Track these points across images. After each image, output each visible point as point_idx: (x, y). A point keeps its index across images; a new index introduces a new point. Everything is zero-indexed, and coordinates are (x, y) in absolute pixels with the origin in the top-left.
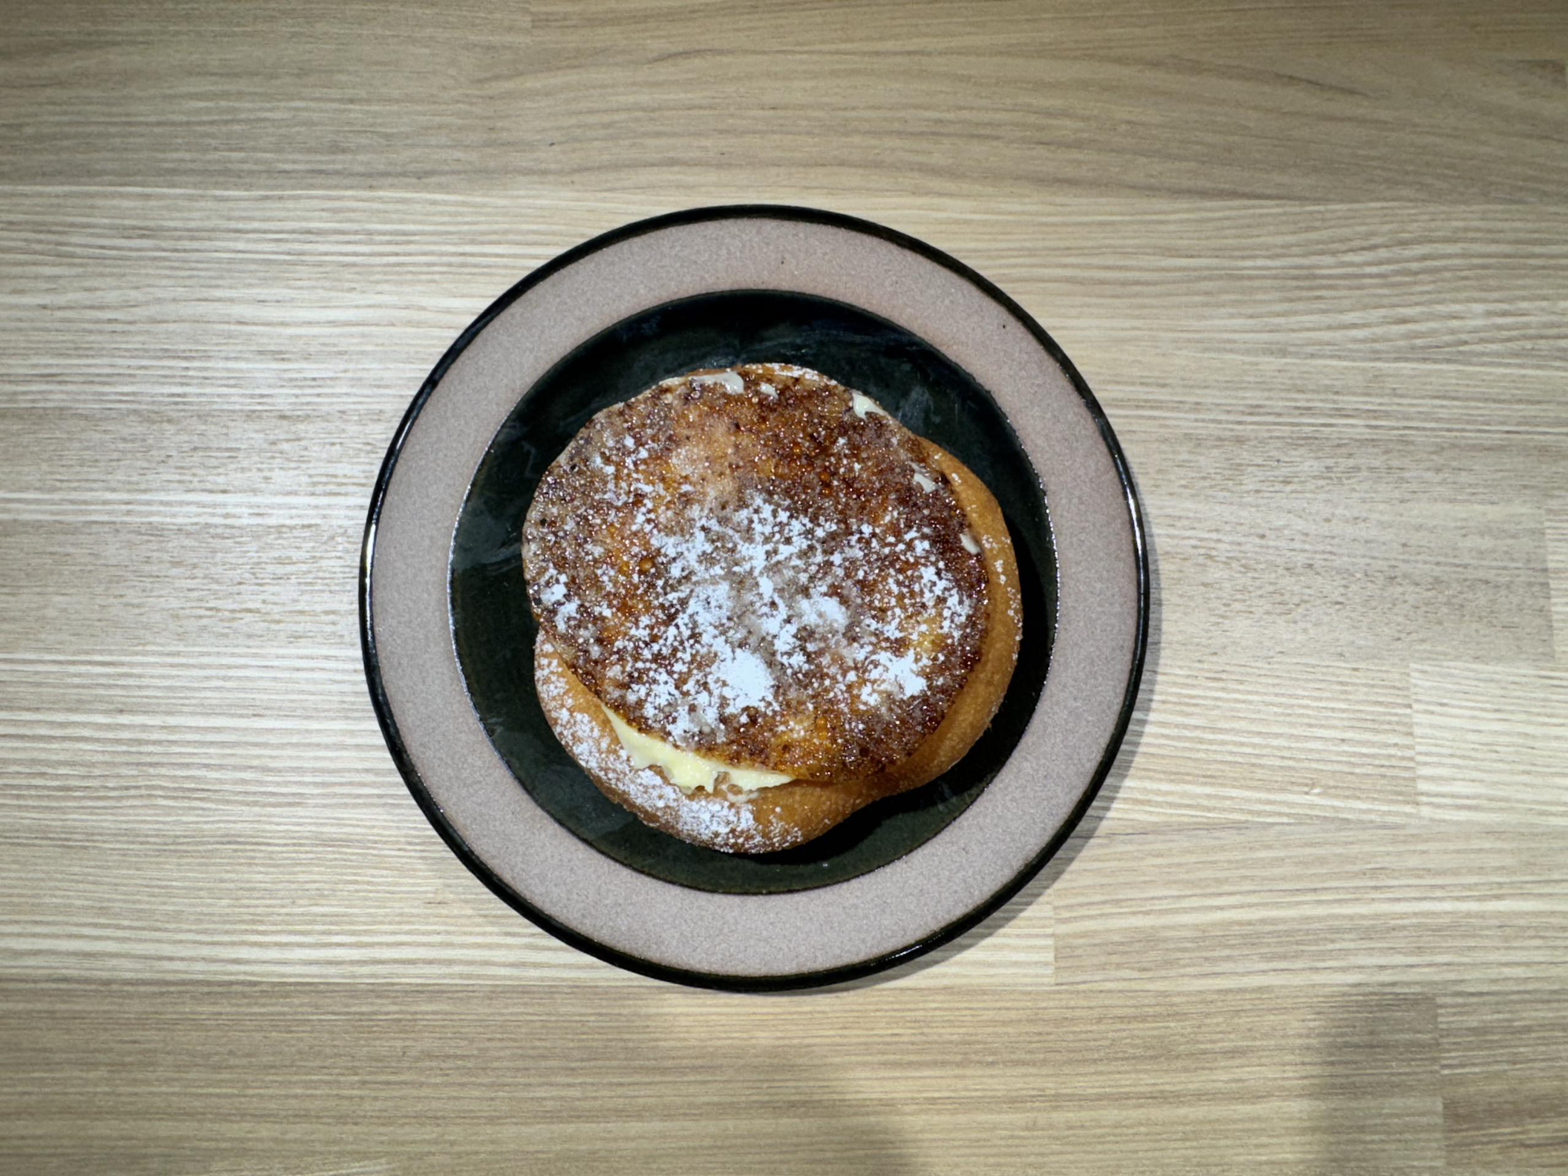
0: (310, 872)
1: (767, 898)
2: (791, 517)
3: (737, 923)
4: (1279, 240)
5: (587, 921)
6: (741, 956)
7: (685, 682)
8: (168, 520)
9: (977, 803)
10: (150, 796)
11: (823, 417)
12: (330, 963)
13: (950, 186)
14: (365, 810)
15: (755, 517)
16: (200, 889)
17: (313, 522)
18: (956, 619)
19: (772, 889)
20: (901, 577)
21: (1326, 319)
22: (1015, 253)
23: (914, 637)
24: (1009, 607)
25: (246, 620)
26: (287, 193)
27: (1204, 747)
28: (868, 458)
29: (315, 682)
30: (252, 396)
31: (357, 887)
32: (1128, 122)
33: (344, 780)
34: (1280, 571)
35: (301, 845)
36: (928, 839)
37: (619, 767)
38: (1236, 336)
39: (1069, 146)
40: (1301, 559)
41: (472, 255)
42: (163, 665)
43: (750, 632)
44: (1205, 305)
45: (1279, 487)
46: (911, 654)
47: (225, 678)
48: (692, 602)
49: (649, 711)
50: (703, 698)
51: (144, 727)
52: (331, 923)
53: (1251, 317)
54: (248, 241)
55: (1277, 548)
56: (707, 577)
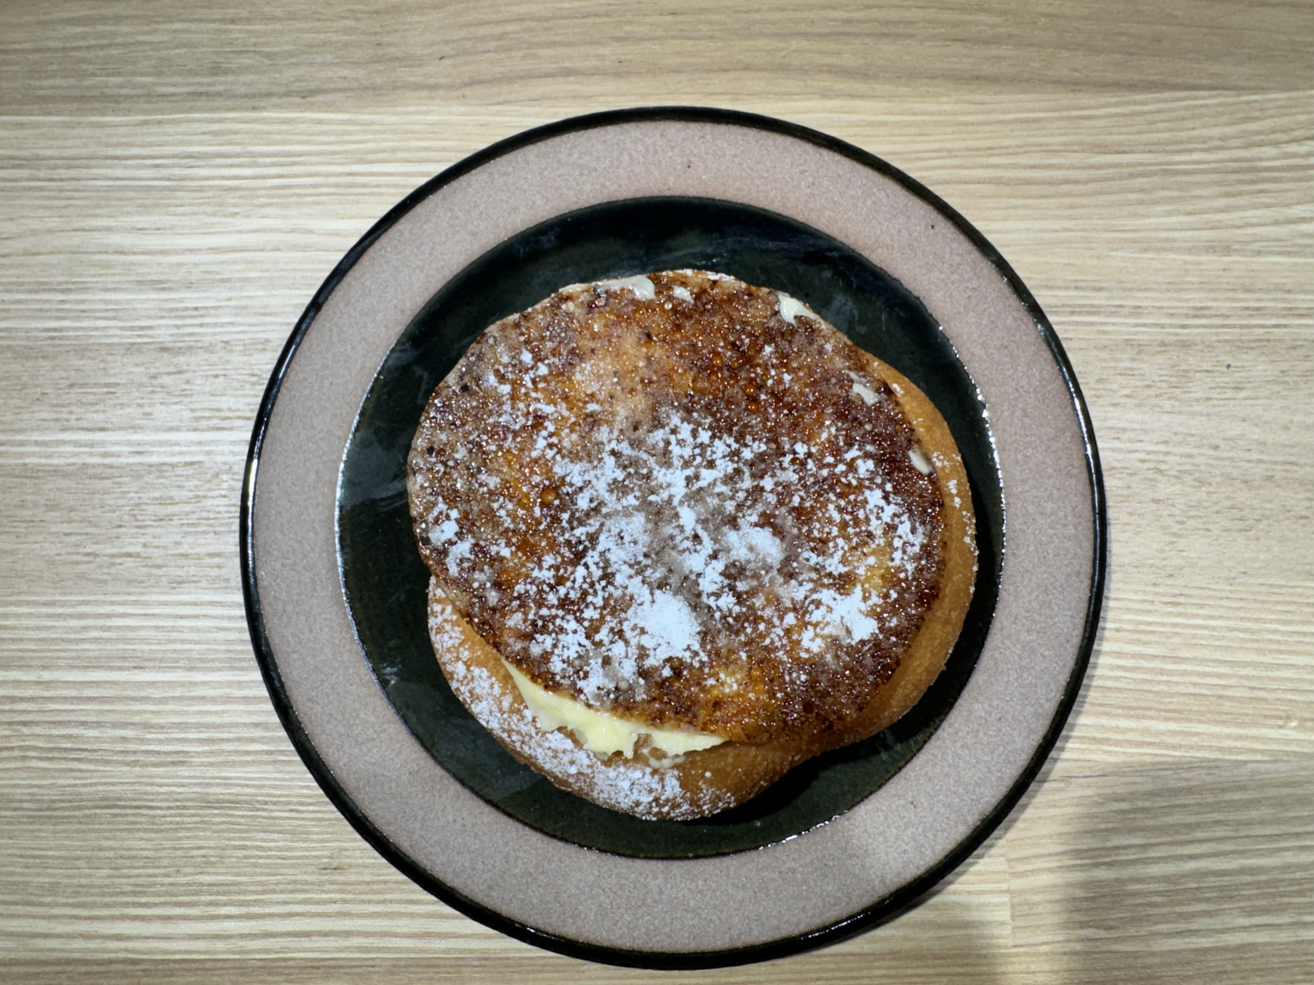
0: (195, 838)
1: (693, 863)
2: (713, 437)
3: (661, 892)
4: (1217, 132)
5: (493, 893)
6: (667, 930)
7: (597, 631)
8: (43, 461)
9: (924, 751)
10: (24, 758)
11: (746, 323)
12: (217, 937)
13: (861, 87)
14: (253, 769)
15: (673, 439)
16: (78, 859)
17: (197, 459)
18: (909, 549)
19: (700, 852)
20: (842, 503)
21: (1269, 214)
22: (933, 155)
23: (861, 571)
24: (966, 534)
25: (126, 565)
26: (165, 117)
27: (1165, 678)
28: (799, 369)
29: (198, 630)
30: (132, 328)
31: (245, 852)
32: (1048, 15)
33: (231, 736)
34: (1237, 484)
35: (184, 808)
36: (871, 793)
37: (524, 729)
38: (1176, 235)
39: (986, 42)
40: (1260, 470)
41: (361, 174)
42: (38, 616)
43: (670, 571)
44: (1141, 203)
45: (1230, 394)
46: (858, 590)
47: (103, 628)
48: (602, 538)
49: (556, 665)
50: (618, 649)
51: (18, 683)
52: (218, 893)
53: (1190, 213)
54: (126, 167)
55: (1231, 459)
56: (620, 508)
